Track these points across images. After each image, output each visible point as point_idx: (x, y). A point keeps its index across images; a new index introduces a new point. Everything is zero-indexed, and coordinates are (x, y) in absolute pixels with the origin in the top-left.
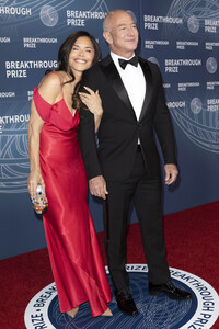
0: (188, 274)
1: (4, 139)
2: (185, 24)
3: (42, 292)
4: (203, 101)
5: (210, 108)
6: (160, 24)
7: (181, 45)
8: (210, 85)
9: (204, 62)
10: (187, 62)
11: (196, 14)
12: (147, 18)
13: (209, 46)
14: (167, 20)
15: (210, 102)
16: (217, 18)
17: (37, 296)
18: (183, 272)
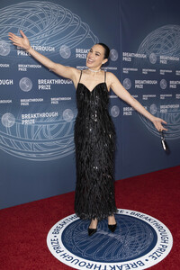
0: (150, 217)
1: (36, 128)
2: (148, 58)
3: (57, 224)
4: (158, 106)
5: (162, 111)
6: (133, 58)
7: (145, 71)
8: (162, 97)
9: (159, 82)
10: (148, 82)
11: (155, 52)
12: (124, 54)
13: (162, 72)
14: (137, 55)
15: (162, 107)
16: (167, 55)
17: (54, 227)
18: (146, 216)
